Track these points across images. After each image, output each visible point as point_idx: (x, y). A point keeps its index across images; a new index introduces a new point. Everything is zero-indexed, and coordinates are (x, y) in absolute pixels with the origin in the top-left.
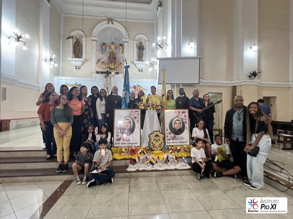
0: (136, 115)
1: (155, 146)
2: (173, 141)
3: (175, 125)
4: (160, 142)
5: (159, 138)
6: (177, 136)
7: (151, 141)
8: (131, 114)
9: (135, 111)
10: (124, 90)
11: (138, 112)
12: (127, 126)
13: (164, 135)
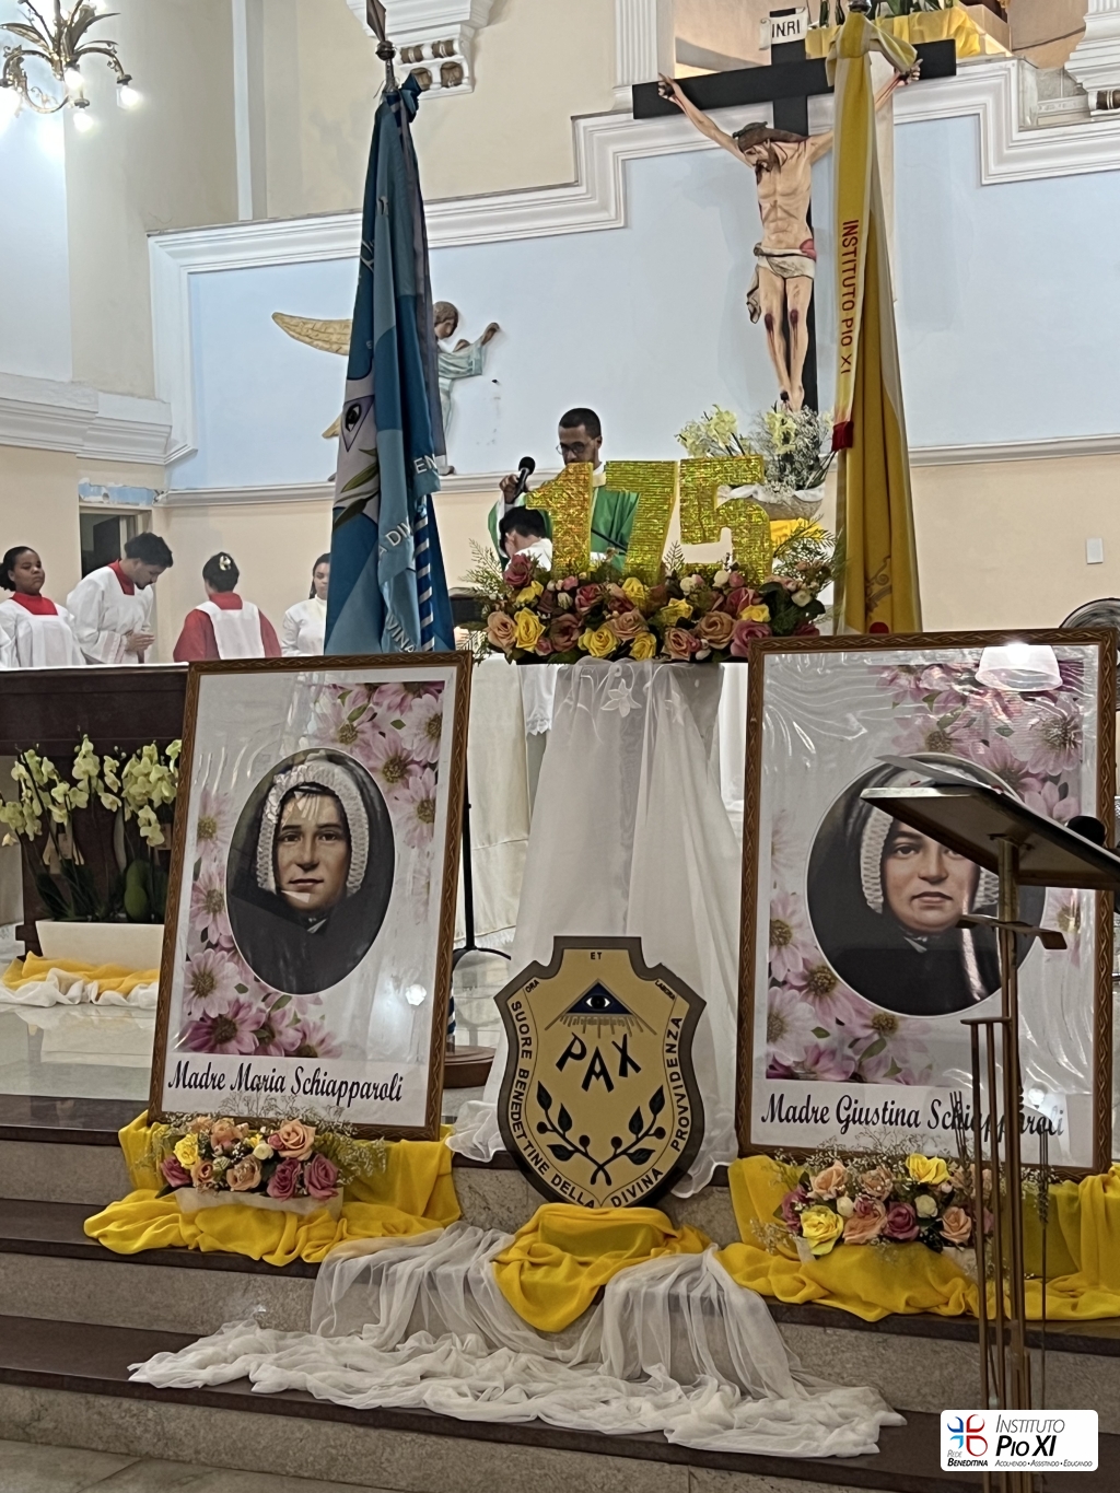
0: (411, 741)
1: (573, 1136)
2: (853, 1088)
3: (899, 867)
4: (633, 1093)
5: (621, 1030)
6: (909, 1023)
7: (524, 1063)
8: (355, 724)
9: (405, 684)
10: (357, 410)
11: (440, 691)
12: (310, 875)
13: (697, 1005)
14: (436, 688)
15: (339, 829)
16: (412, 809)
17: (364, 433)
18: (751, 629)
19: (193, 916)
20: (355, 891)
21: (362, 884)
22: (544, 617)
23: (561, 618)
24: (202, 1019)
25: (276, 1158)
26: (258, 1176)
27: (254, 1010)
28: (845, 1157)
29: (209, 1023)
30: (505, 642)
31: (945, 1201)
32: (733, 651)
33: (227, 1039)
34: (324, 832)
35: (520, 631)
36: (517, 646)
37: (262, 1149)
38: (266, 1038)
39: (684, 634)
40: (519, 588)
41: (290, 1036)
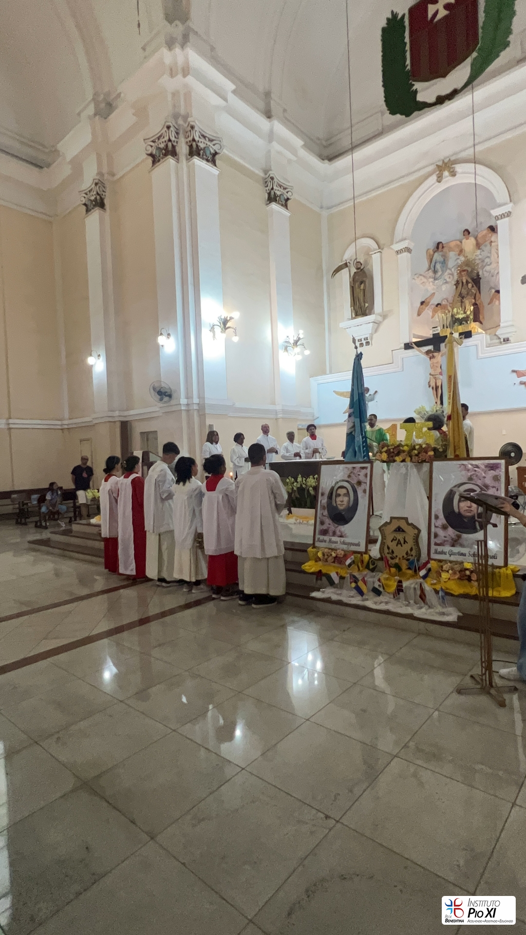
0: (362, 478)
1: (394, 555)
2: (453, 548)
3: (462, 504)
4: (406, 547)
5: (404, 535)
6: (464, 536)
7: (384, 540)
8: (351, 475)
9: (360, 467)
10: (351, 415)
12: (342, 503)
13: (419, 531)
14: (366, 468)
15: (347, 494)
17: (352, 418)
18: (430, 456)
19: (321, 510)
20: (351, 506)
22: (388, 454)
23: (391, 454)
24: (322, 529)
25: (336, 556)
26: (333, 560)
28: (451, 562)
29: (324, 530)
31: (472, 572)
32: (427, 461)
33: (327, 533)
34: (345, 495)
35: (383, 456)
37: (334, 555)
38: (334, 534)
39: (417, 457)
40: (382, 448)
41: (338, 533)
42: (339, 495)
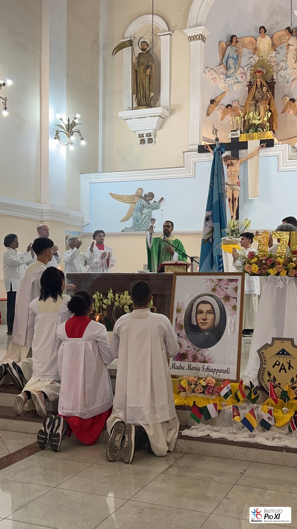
0: (230, 292)
1: (277, 383)
4: (292, 374)
5: (289, 359)
7: (264, 366)
8: (216, 288)
9: (228, 279)
10: (208, 218)
11: (237, 281)
12: (205, 322)
14: (236, 280)
15: (212, 311)
16: (231, 308)
17: (210, 223)
20: (217, 326)
21: (218, 324)
22: (259, 265)
23: (263, 266)
24: (178, 354)
25: (207, 386)
26: (202, 390)
27: (191, 352)
29: (180, 354)
30: (250, 271)
33: (185, 358)
34: (208, 312)
35: (253, 268)
36: (253, 272)
37: (203, 384)
38: (195, 359)
39: (294, 271)
40: (251, 259)
41: (200, 358)
42: (201, 312)
